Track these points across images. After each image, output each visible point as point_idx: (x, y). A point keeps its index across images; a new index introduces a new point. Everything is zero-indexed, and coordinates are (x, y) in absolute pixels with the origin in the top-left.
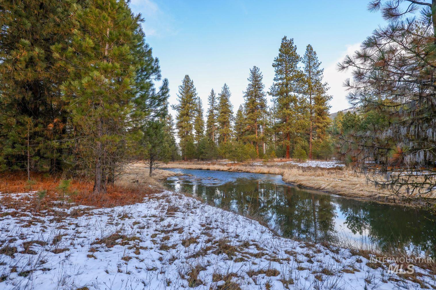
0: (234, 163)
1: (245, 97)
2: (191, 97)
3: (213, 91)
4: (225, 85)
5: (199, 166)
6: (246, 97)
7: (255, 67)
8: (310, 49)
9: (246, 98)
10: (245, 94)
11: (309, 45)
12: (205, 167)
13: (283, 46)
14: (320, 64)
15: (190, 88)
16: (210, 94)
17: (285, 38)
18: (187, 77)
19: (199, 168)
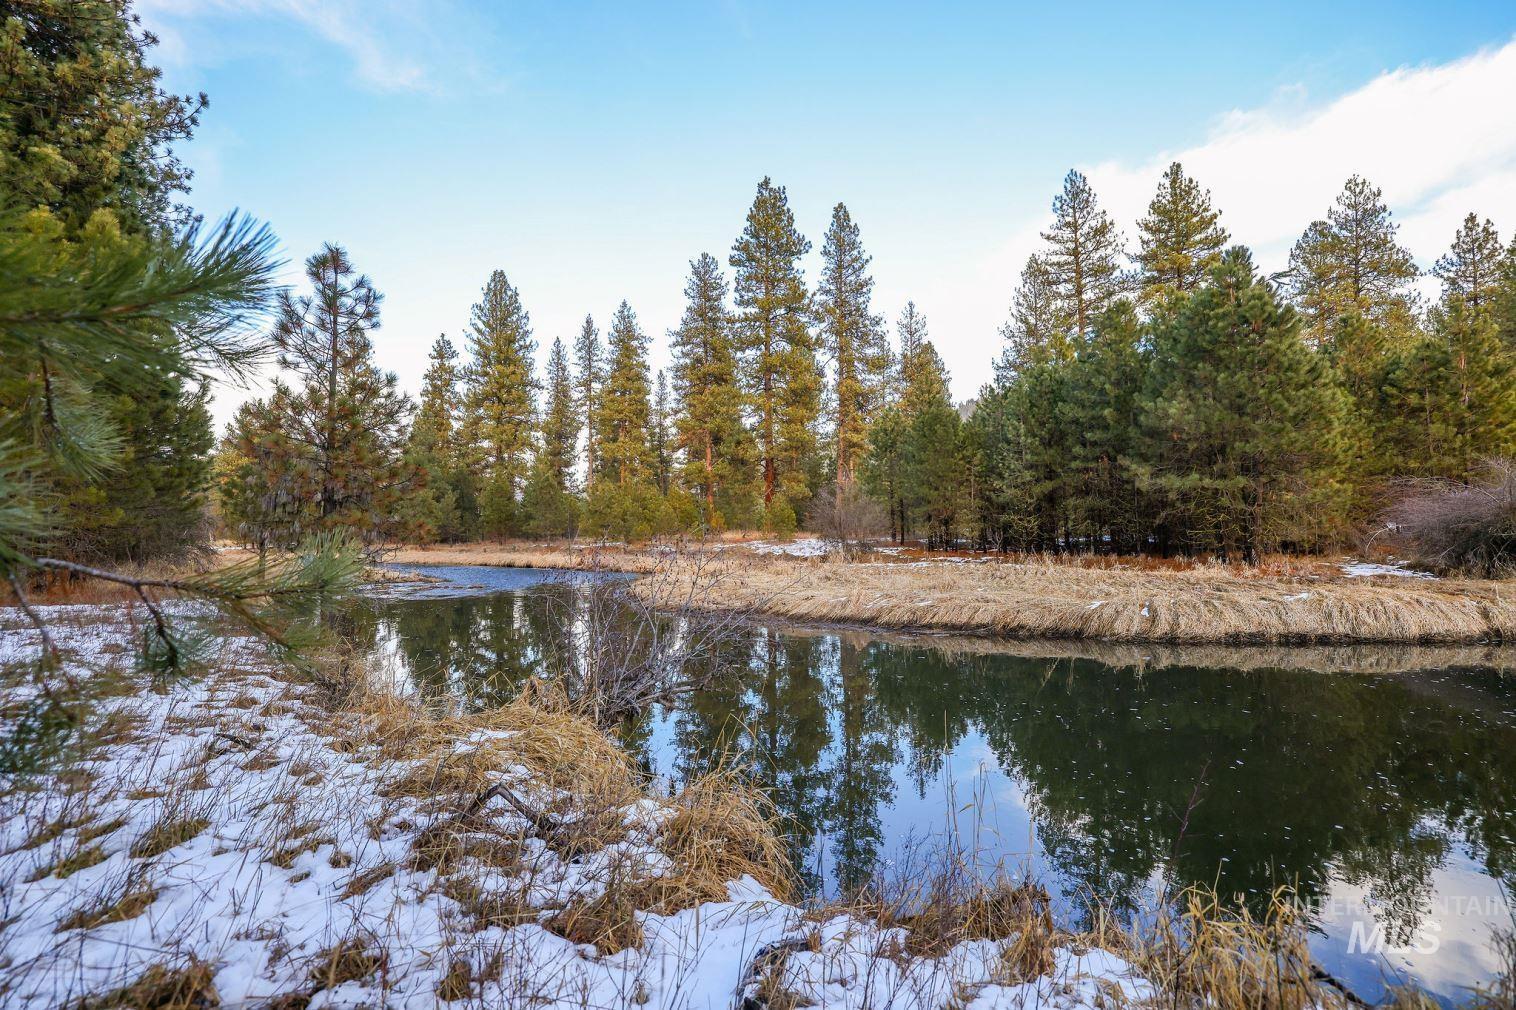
0: (604, 547)
1: (675, 345)
2: (511, 341)
3: (589, 322)
4: (624, 304)
5: (507, 557)
6: (679, 348)
7: (705, 256)
8: (841, 215)
9: (678, 350)
10: (673, 339)
11: (841, 205)
12: (521, 558)
13: (760, 203)
14: (867, 261)
15: (510, 314)
16: (580, 333)
17: (767, 182)
18: (499, 277)
19: (508, 561)
